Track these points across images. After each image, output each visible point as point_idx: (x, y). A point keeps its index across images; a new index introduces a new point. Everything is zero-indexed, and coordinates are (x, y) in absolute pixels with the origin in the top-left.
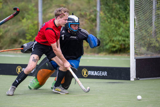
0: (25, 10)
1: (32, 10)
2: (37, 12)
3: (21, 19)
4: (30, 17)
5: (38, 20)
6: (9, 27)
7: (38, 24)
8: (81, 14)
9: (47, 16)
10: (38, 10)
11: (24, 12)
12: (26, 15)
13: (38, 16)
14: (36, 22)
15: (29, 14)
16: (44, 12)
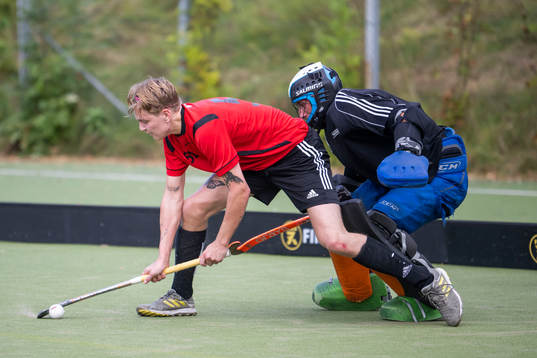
0: (316, 17)
1: (339, 15)
2: (359, 22)
3: (299, 50)
4: (334, 41)
5: (362, 51)
6: (256, 79)
7: (362, 68)
8: (526, 31)
9: (398, 39)
10: (362, 16)
11: (313, 23)
12: (319, 35)
13: (363, 39)
14: (355, 60)
15: (329, 32)
16: (387, 24)
